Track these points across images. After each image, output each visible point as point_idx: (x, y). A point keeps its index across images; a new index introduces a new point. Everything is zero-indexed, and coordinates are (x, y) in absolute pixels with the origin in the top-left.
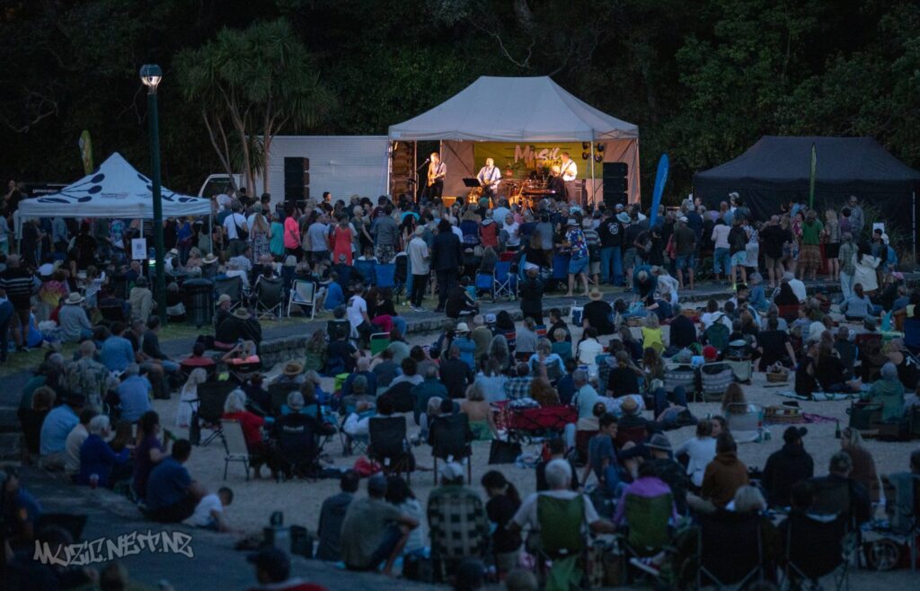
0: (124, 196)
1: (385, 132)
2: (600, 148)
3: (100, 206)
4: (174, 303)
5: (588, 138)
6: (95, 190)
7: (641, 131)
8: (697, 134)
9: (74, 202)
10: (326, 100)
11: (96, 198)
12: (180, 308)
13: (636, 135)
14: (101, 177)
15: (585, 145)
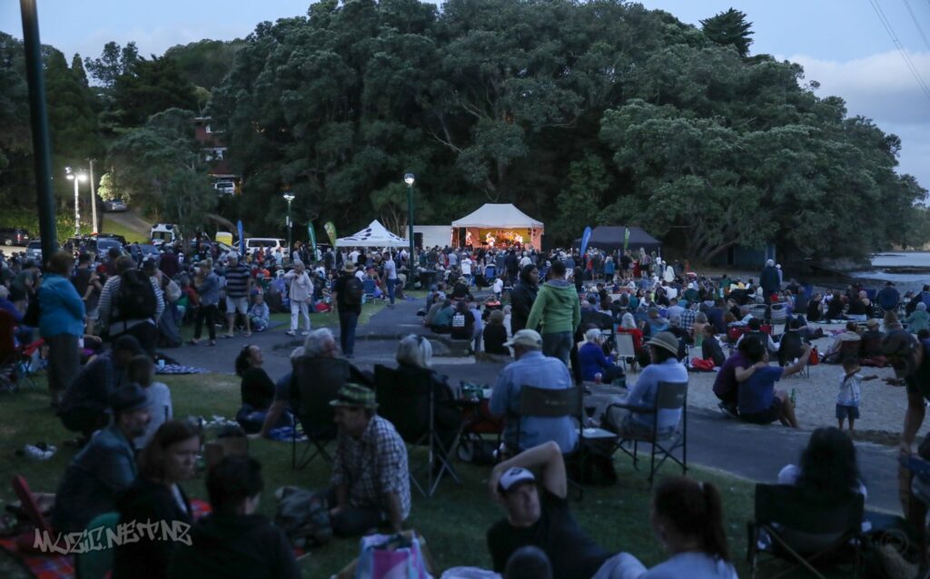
0: (382, 237)
1: (450, 224)
2: (535, 231)
3: (371, 241)
4: (417, 281)
5: (530, 226)
6: (369, 235)
7: (545, 224)
8: (565, 227)
9: (360, 240)
10: (429, 210)
11: (369, 238)
12: (419, 284)
13: (543, 227)
14: (370, 230)
15: (529, 229)
